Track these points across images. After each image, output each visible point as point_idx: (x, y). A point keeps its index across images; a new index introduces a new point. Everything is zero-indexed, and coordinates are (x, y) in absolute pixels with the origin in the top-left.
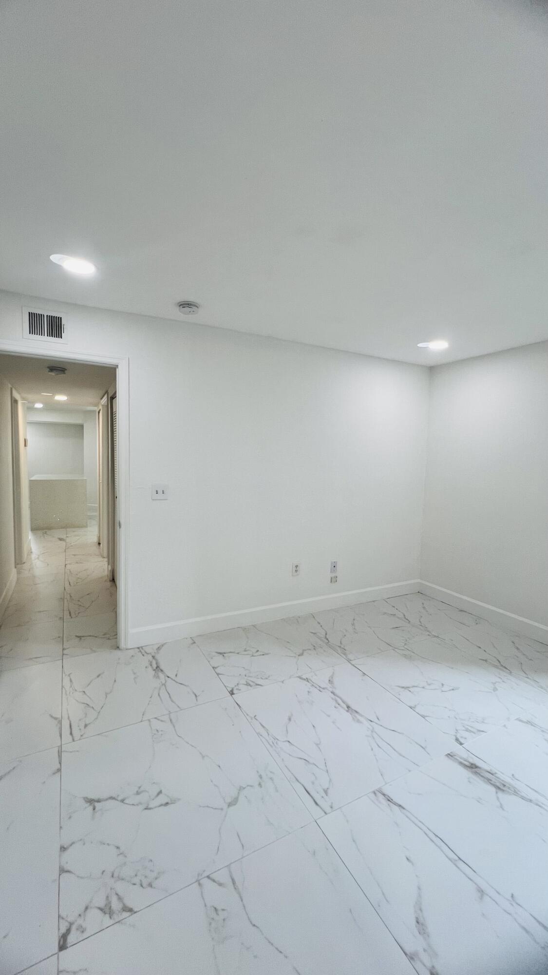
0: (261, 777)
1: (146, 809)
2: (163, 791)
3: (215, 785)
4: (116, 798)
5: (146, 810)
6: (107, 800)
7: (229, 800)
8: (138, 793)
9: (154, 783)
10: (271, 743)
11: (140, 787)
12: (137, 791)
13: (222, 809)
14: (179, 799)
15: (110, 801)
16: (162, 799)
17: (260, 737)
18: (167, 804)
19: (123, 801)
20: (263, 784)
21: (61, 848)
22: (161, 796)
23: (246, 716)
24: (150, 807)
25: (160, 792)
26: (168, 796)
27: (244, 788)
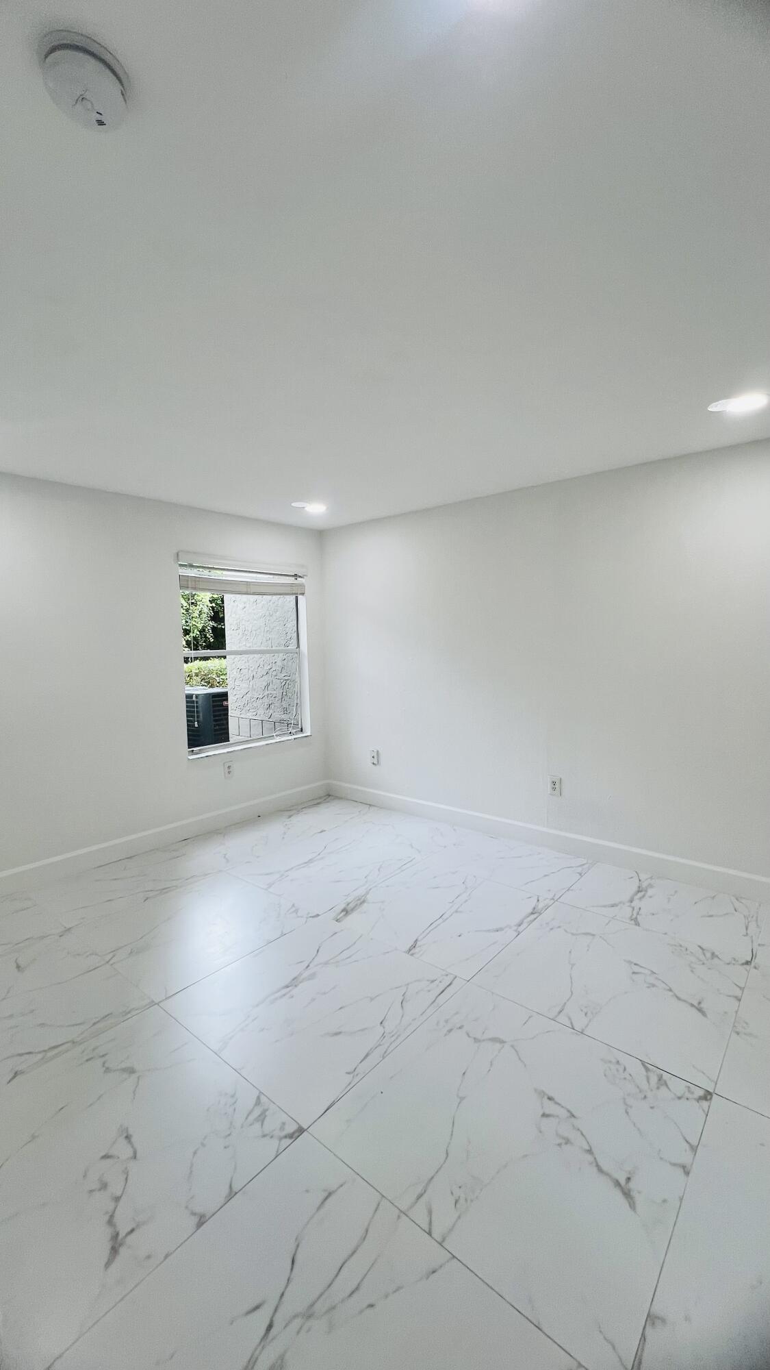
0: (450, 1031)
1: (573, 1116)
2: (541, 1113)
3: (491, 1065)
4: (594, 1164)
5: (575, 1114)
6: (607, 1174)
7: (498, 1046)
8: (568, 1141)
9: (540, 1132)
10: (393, 1039)
11: (560, 1145)
12: (566, 1143)
13: (512, 1046)
14: (536, 1090)
15: (605, 1168)
16: (550, 1108)
17: (388, 1052)
18: (550, 1099)
19: (590, 1151)
20: (458, 1026)
21: (689, 1173)
22: (547, 1112)
23: (351, 1086)
24: (569, 1114)
25: (544, 1115)
26: (542, 1103)
27: (475, 1039)
